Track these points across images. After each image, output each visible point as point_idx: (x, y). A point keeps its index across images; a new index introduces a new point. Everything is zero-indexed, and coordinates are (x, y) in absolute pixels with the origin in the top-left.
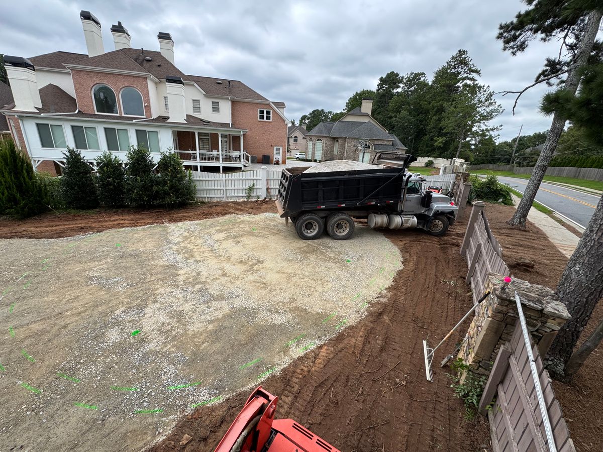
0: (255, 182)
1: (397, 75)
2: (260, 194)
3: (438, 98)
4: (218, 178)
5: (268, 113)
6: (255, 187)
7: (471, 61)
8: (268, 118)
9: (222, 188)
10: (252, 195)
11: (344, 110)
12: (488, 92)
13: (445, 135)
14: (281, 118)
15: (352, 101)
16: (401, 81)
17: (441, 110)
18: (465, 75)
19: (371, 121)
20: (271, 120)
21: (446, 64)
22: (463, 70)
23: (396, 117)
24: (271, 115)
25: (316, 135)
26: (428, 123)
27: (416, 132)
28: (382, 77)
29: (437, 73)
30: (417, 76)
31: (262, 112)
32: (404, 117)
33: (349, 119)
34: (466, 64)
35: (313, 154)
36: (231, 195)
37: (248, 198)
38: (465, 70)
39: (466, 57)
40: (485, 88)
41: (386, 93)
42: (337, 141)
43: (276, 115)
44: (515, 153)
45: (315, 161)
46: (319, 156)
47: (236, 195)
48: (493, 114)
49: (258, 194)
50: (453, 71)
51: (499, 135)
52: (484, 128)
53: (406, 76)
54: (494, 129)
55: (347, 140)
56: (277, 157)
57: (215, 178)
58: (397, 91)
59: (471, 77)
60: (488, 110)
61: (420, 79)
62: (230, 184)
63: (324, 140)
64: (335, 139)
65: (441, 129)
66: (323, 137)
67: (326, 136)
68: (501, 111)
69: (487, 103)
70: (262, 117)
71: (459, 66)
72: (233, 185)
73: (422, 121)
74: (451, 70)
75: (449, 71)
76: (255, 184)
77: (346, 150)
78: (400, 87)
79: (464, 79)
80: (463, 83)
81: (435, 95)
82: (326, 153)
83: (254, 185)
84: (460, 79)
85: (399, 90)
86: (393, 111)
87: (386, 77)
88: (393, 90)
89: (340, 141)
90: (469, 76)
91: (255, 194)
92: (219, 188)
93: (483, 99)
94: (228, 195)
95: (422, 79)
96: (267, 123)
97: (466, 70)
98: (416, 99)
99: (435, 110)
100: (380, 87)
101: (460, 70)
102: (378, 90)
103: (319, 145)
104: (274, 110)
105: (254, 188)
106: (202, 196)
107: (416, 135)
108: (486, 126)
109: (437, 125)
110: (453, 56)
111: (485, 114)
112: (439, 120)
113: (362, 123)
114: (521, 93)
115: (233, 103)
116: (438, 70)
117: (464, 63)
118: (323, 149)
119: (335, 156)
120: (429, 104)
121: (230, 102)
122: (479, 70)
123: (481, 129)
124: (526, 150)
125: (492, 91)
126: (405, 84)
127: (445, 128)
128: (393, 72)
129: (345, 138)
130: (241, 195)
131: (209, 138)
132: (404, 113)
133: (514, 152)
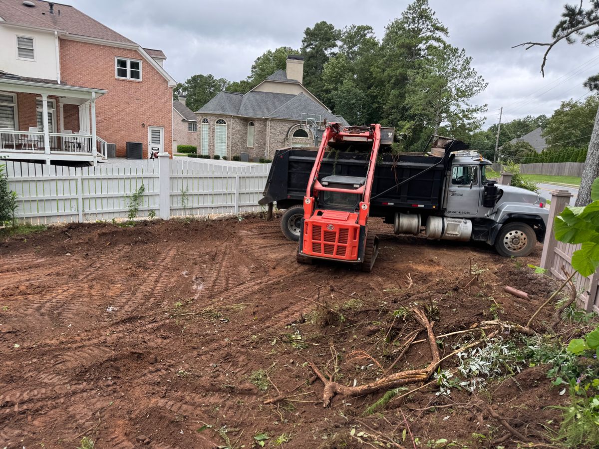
0: (145, 182)
1: (331, 27)
2: (156, 206)
3: (395, 65)
4: (65, 176)
5: (135, 65)
6: (146, 192)
7: (434, 14)
8: (135, 75)
9: (74, 195)
10: (140, 208)
11: (249, 77)
12: (465, 58)
13: (412, 117)
14: (160, 76)
15: (262, 64)
16: (337, 36)
17: (402, 81)
18: (429, 34)
19: (304, 93)
20: (141, 79)
21: (402, 17)
22: (425, 26)
23: (336, 89)
24: (141, 70)
25: (215, 112)
26: (383, 100)
27: (368, 114)
28: (308, 29)
29: (388, 28)
30: (362, 30)
31: (122, 64)
32: (348, 91)
33: (267, 88)
34: (428, 18)
35: (211, 146)
36: (93, 210)
37: (132, 216)
38: (427, 25)
39: (427, 8)
40: (459, 51)
41: (317, 52)
42: (252, 124)
43: (150, 70)
44: (499, 146)
45: (217, 158)
46: (221, 149)
47: (105, 209)
48: (475, 89)
49: (152, 207)
50: (412, 26)
51: (486, 119)
52: (464, 107)
53: (345, 30)
54: (478, 110)
55: (268, 123)
56: (156, 146)
57: (59, 176)
58: (332, 51)
59: (438, 37)
60: (467, 82)
61: (365, 35)
62: (92, 188)
63: (230, 122)
64: (248, 121)
65: (405, 109)
66: (227, 116)
67: (233, 114)
68: (484, 85)
69: (465, 73)
70: (122, 73)
71: (419, 20)
72: (98, 189)
73: (376, 97)
74: (409, 25)
75: (406, 25)
76: (146, 187)
77: (268, 139)
78: (337, 46)
79: (428, 38)
80: (428, 44)
81: (390, 59)
82: (234, 145)
83: (142, 189)
84: (423, 38)
85: (336, 50)
86: (330, 81)
87: (315, 29)
88: (326, 49)
89: (256, 124)
90: (434, 35)
91: (145, 207)
92: (67, 195)
93: (459, 68)
94: (87, 211)
95: (368, 36)
96: (134, 84)
97: (429, 27)
98: (364, 63)
99: (393, 81)
100: (306, 44)
101: (421, 26)
102: (304, 49)
103: (221, 131)
104: (146, 62)
105: (144, 193)
106: (28, 214)
107: (367, 118)
108: (467, 104)
109: (397, 104)
110: (410, 6)
111: (463, 88)
112: (402, 96)
113: (289, 97)
114: (552, 46)
115: (63, 41)
116: (391, 24)
117: (424, 16)
118: (228, 138)
119: (251, 150)
120: (384, 71)
121: (57, 41)
122: (445, 28)
123: (461, 108)
124: (511, 142)
125: (469, 57)
126: (344, 41)
127: (410, 108)
128: (324, 23)
129: (266, 120)
130: (116, 209)
131: (14, 105)
132: (347, 83)
133: (497, 145)
